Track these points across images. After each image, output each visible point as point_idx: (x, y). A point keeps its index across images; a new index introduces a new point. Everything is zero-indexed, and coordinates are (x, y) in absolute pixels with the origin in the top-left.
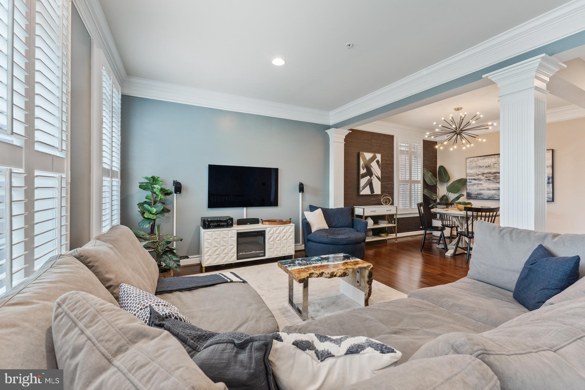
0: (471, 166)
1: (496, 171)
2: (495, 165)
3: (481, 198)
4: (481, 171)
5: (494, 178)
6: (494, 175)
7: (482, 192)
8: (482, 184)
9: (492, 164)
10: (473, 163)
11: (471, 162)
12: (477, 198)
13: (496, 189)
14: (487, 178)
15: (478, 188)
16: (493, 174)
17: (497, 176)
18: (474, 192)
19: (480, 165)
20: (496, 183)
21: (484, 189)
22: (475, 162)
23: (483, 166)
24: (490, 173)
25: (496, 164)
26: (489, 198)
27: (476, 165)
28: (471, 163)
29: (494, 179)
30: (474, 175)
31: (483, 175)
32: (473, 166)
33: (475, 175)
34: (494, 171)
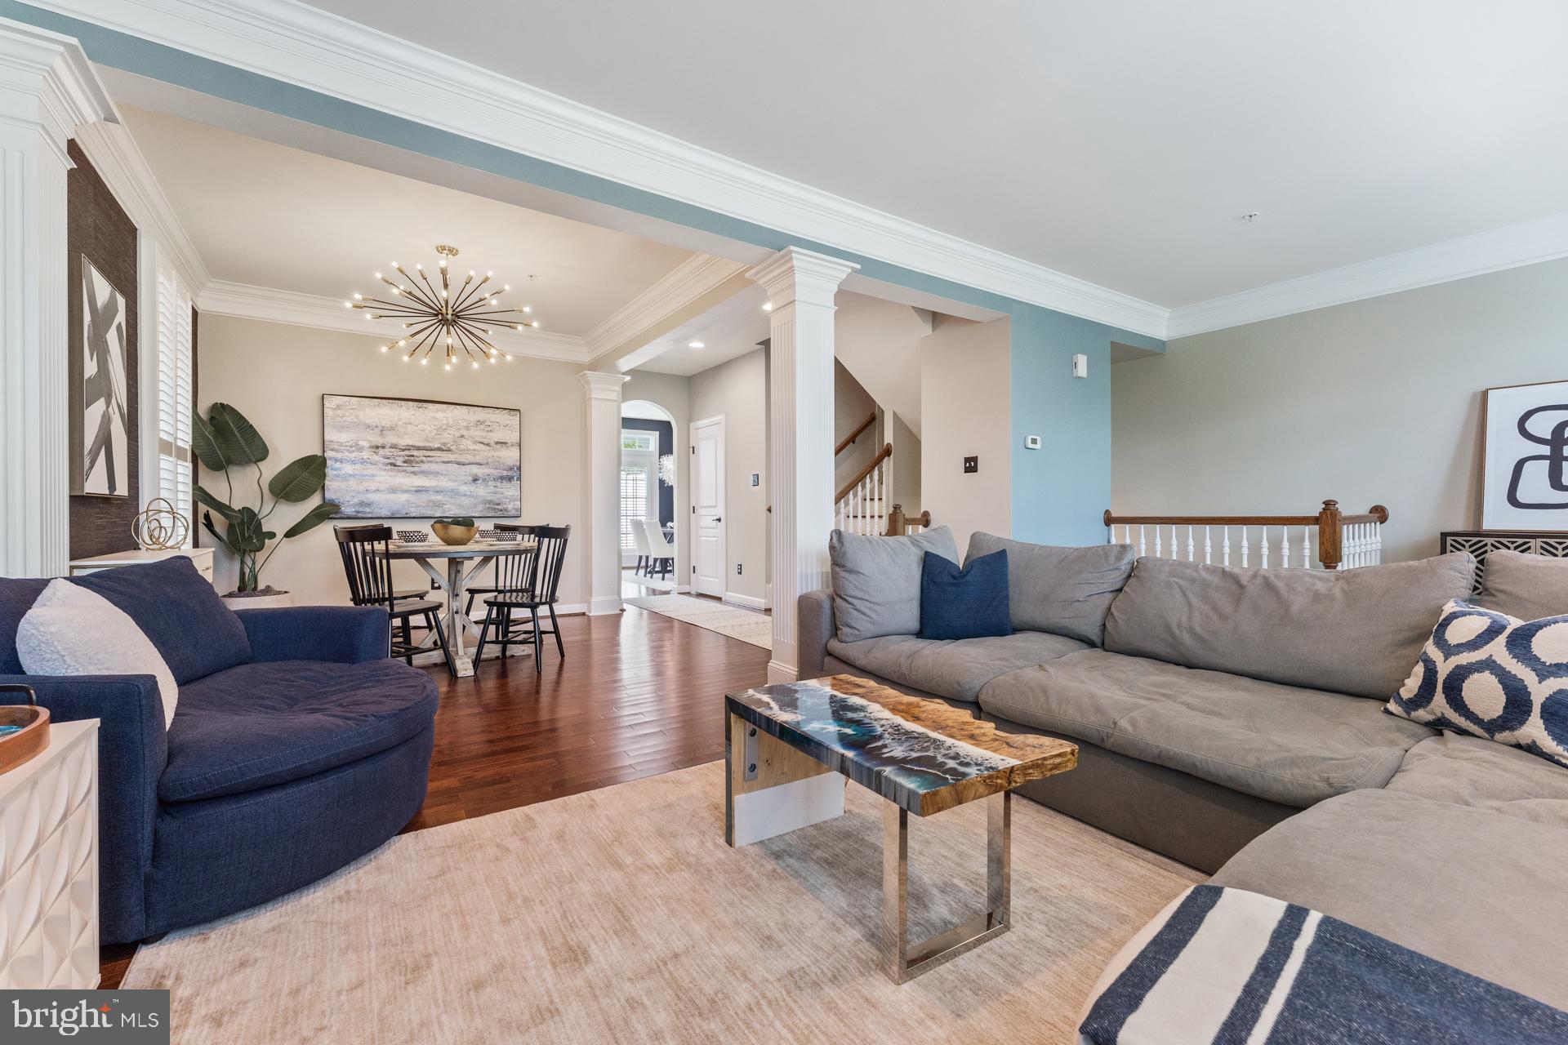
0: (339, 419)
1: (410, 443)
2: (409, 427)
3: (370, 516)
4: (369, 438)
5: (405, 462)
6: (407, 453)
7: (372, 497)
8: (373, 476)
9: (401, 423)
10: (347, 413)
11: (338, 407)
12: (360, 515)
13: (412, 489)
14: (388, 458)
15: (362, 488)
16: (403, 450)
17: (413, 456)
18: (348, 498)
19: (369, 421)
20: (412, 475)
21: (381, 488)
22: (354, 409)
23: (377, 427)
24: (394, 446)
25: (410, 424)
26: (393, 514)
27: (356, 420)
28: (339, 412)
29: (406, 465)
30: (351, 447)
31: (376, 451)
32: (345, 421)
33: (353, 449)
34: (406, 444)
